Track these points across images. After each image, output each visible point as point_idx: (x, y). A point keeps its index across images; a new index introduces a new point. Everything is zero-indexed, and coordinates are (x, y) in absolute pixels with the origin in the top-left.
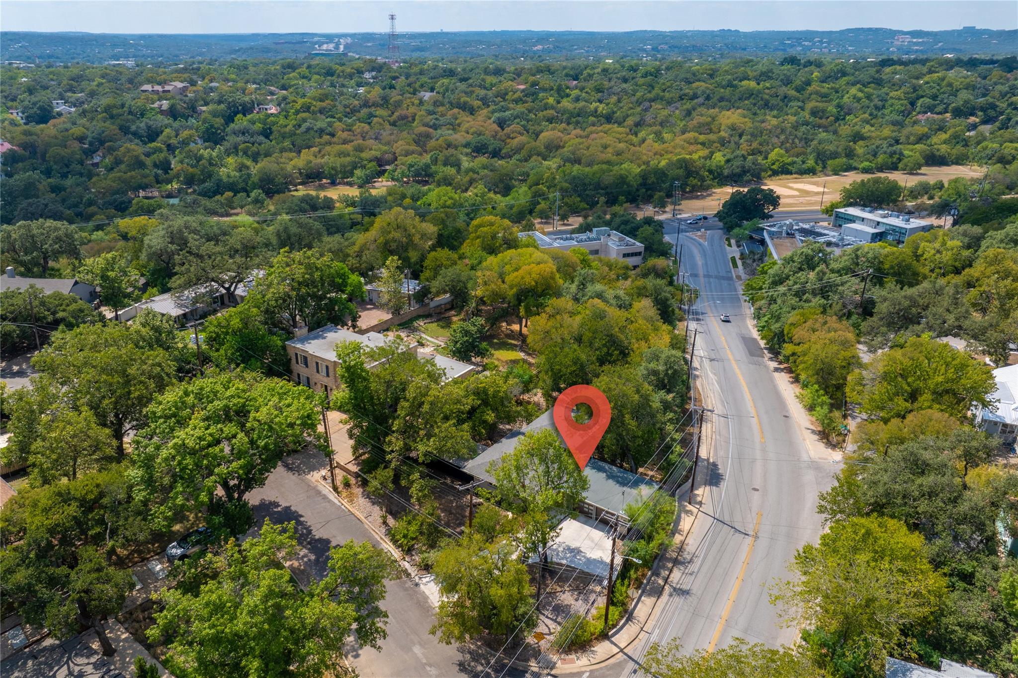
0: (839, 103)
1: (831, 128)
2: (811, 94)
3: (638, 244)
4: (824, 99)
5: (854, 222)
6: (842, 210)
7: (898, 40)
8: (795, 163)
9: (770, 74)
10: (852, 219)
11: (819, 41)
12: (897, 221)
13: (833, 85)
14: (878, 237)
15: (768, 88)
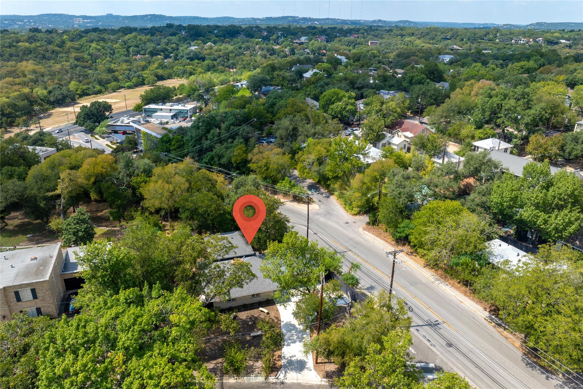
0: (89, 53)
1: (92, 68)
2: (69, 49)
3: (50, 149)
4: (79, 51)
5: (156, 112)
6: (147, 107)
7: (76, 20)
8: (89, 88)
9: (35, 38)
10: (155, 111)
11: (28, 22)
12: (180, 107)
13: (79, 43)
14: (174, 117)
15: (39, 46)
